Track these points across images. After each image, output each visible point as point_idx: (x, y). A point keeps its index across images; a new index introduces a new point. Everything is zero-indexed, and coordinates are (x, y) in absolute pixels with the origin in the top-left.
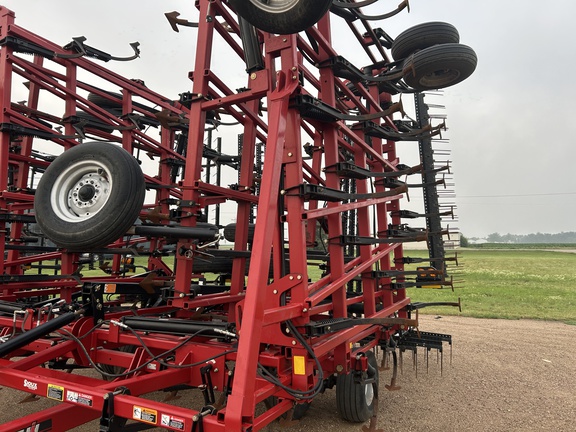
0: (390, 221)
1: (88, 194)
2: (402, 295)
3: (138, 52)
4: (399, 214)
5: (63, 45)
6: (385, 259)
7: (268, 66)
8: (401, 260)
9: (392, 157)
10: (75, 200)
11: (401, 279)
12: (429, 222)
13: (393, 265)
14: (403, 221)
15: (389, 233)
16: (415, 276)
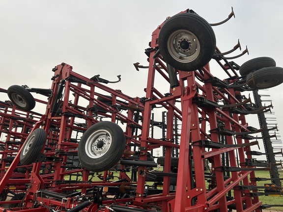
0: (246, 157)
1: (101, 145)
2: (256, 200)
3: (120, 79)
4: (250, 153)
5: (90, 78)
6: (245, 179)
7: (181, 84)
8: (254, 180)
9: (244, 122)
10: (95, 148)
11: (255, 190)
12: (268, 157)
13: (250, 182)
14: (253, 157)
15: (246, 164)
16: (264, 189)
